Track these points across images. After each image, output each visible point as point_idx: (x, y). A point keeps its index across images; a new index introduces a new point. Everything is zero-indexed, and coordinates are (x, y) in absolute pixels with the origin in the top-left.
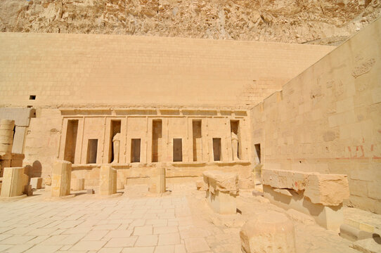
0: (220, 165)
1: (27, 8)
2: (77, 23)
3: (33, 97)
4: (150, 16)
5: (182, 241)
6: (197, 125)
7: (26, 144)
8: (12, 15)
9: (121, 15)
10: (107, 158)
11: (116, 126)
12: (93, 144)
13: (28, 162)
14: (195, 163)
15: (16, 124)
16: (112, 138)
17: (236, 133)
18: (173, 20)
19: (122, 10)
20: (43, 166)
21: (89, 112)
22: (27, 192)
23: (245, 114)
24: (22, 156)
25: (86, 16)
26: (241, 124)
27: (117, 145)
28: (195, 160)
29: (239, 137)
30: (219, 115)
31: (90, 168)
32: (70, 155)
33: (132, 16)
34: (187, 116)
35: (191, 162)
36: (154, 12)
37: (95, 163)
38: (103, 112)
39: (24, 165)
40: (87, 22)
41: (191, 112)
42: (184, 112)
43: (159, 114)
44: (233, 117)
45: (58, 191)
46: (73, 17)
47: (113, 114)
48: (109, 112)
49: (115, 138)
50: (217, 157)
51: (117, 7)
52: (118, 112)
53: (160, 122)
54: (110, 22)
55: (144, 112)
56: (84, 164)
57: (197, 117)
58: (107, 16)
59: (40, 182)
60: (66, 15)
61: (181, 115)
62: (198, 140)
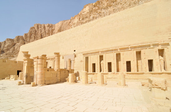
0: (152, 74)
1: (70, 22)
2: (84, 21)
3: (75, 51)
4: (110, 6)
5: (140, 108)
6: (139, 54)
7: (74, 66)
8: (67, 26)
9: (99, 11)
10: (99, 70)
11: (101, 58)
12: (94, 65)
13: (75, 72)
14: (138, 72)
15: (71, 60)
16: (100, 63)
17: (162, 56)
18: (121, 4)
19: (99, 9)
20: (80, 73)
21: (92, 53)
22: (76, 81)
23: (168, 44)
24: (74, 70)
25: (87, 17)
26: (165, 51)
27: (102, 65)
28: (138, 71)
29: (165, 59)
30: (152, 47)
31: (94, 74)
32: (87, 70)
33: (103, 10)
34: (133, 50)
35: (136, 72)
36: (112, 3)
37: (95, 72)
38: (96, 53)
39: (74, 73)
40: (87, 19)
41: (135, 47)
42: (131, 48)
43: (119, 50)
44: (160, 47)
45: (84, 82)
46: (83, 19)
47: (100, 53)
48: (98, 52)
49: (101, 62)
50: (151, 70)
51: (97, 8)
52: (102, 52)
53: (120, 54)
54: (95, 16)
55: (112, 50)
56: (92, 72)
57: (138, 50)
58: (94, 14)
59: (79, 78)
60: (81, 19)
61: (130, 49)
62: (139, 61)
